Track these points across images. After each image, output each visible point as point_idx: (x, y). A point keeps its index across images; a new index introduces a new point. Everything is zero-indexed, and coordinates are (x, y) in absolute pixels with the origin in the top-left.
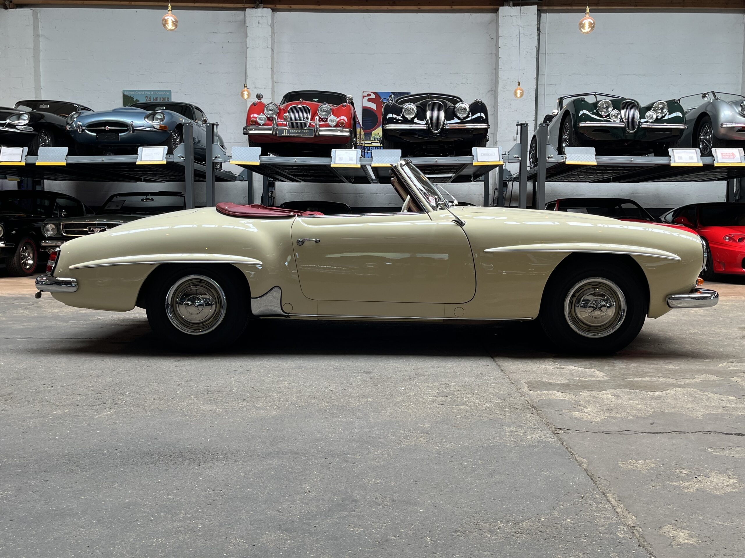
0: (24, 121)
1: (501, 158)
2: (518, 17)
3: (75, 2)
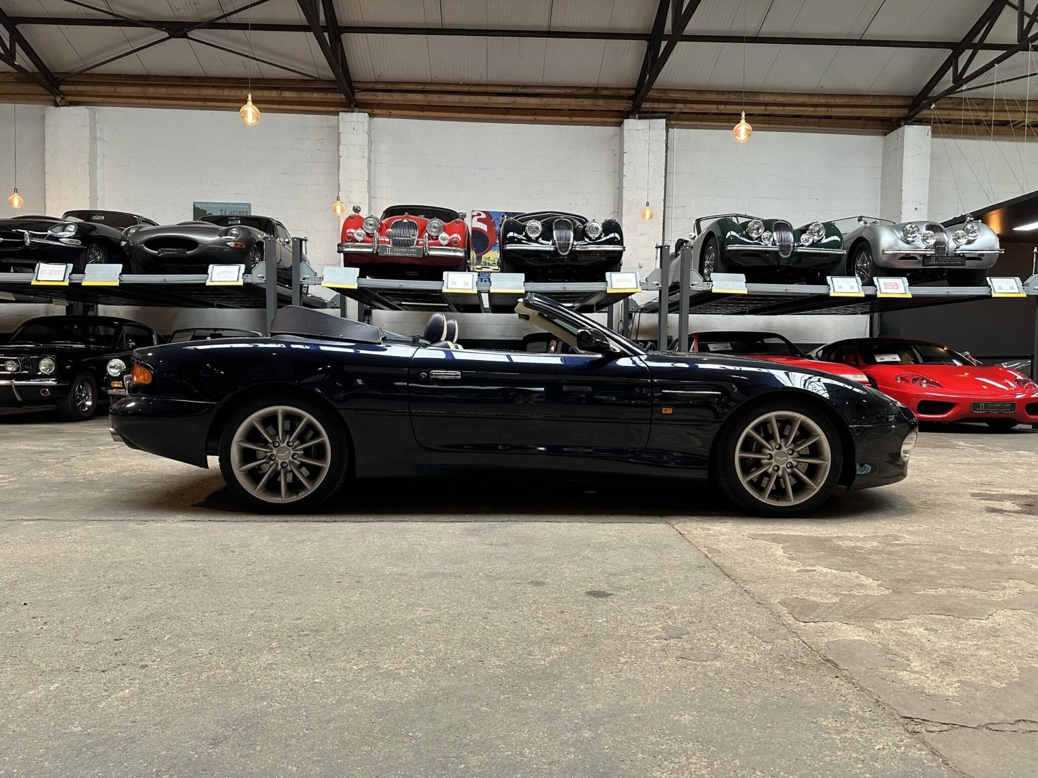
0: (70, 233)
1: (639, 285)
2: (644, 131)
3: (140, 101)
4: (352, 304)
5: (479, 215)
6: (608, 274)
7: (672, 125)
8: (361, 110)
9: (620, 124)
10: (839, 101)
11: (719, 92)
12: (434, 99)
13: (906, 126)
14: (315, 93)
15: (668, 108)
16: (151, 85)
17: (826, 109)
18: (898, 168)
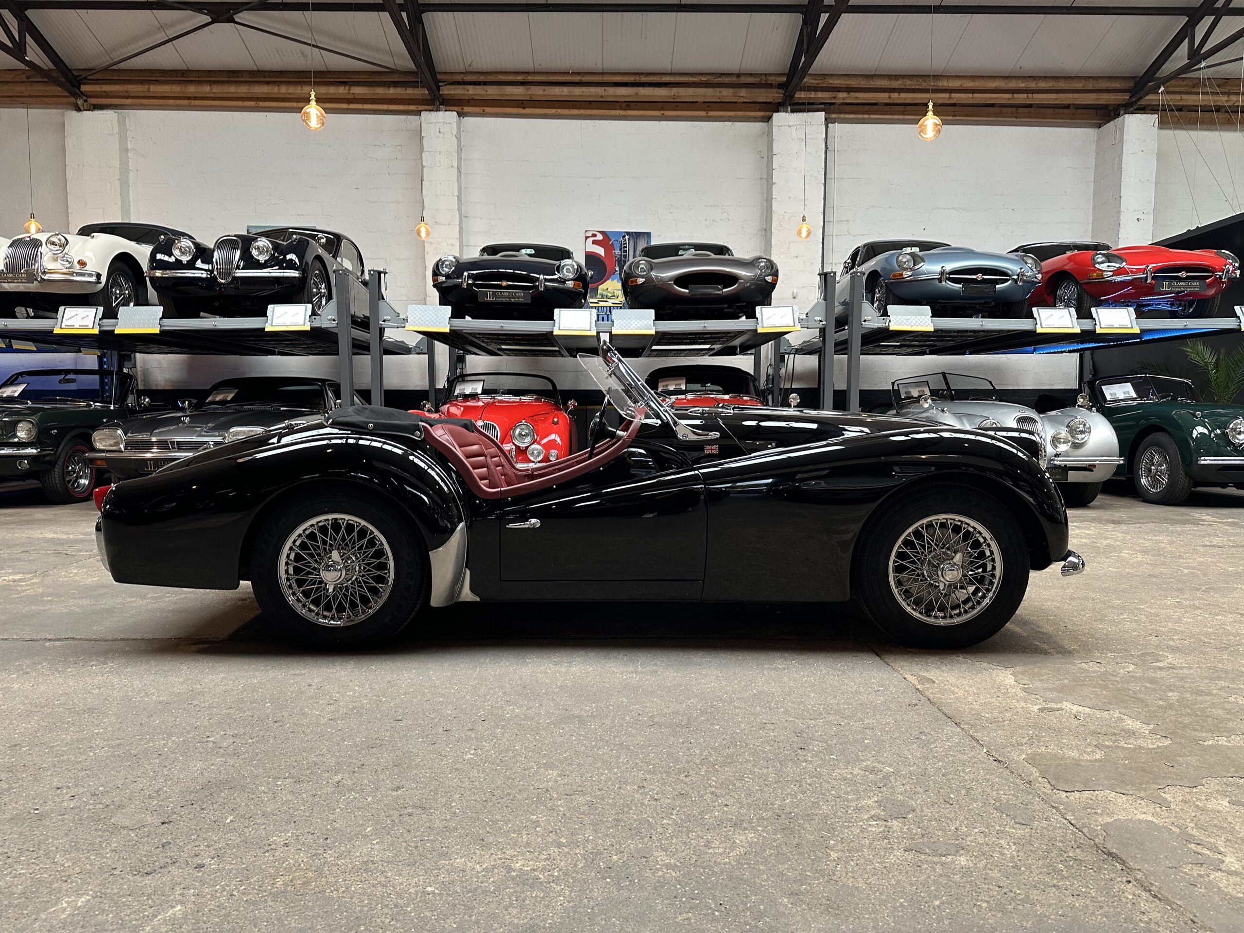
1: (797, 321)
2: (798, 127)
3: (178, 102)
4: (442, 350)
5: (594, 235)
6: (758, 309)
7: (832, 119)
8: (448, 108)
9: (768, 119)
10: (1043, 85)
11: (890, 77)
12: (538, 92)
13: (1127, 115)
14: (391, 89)
15: (828, 98)
16: (192, 82)
17: (1025, 95)
18: (1116, 167)
